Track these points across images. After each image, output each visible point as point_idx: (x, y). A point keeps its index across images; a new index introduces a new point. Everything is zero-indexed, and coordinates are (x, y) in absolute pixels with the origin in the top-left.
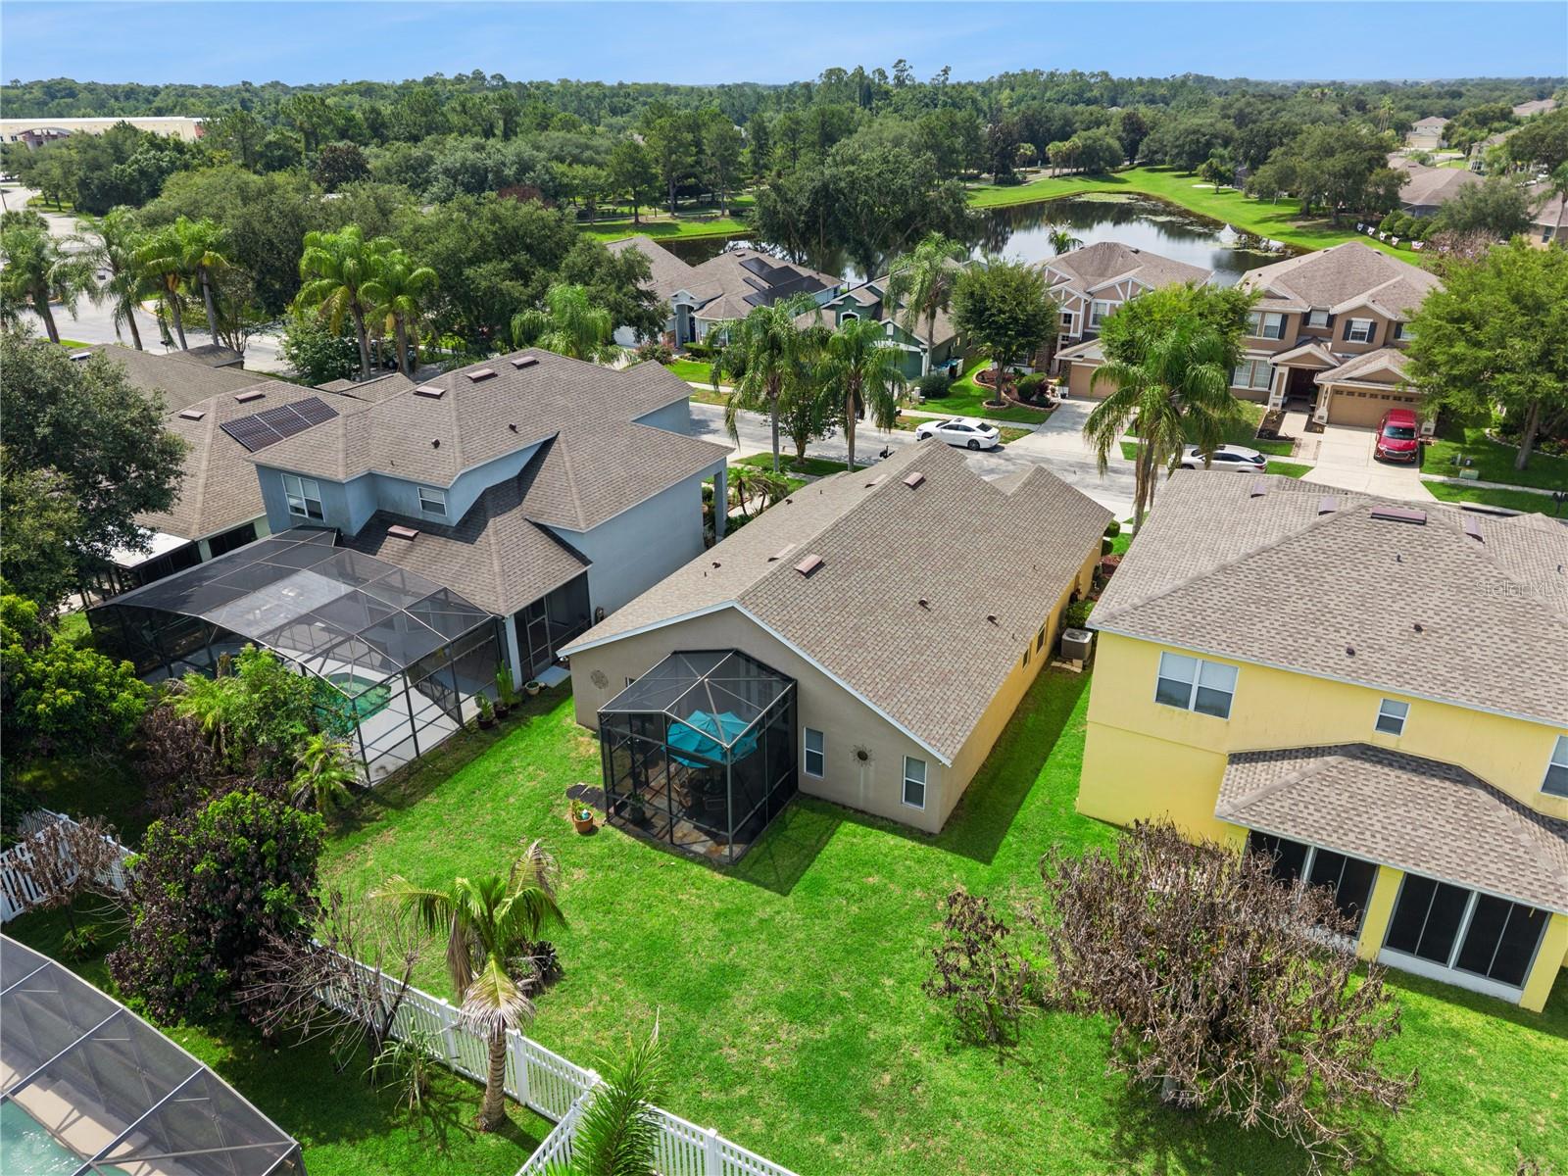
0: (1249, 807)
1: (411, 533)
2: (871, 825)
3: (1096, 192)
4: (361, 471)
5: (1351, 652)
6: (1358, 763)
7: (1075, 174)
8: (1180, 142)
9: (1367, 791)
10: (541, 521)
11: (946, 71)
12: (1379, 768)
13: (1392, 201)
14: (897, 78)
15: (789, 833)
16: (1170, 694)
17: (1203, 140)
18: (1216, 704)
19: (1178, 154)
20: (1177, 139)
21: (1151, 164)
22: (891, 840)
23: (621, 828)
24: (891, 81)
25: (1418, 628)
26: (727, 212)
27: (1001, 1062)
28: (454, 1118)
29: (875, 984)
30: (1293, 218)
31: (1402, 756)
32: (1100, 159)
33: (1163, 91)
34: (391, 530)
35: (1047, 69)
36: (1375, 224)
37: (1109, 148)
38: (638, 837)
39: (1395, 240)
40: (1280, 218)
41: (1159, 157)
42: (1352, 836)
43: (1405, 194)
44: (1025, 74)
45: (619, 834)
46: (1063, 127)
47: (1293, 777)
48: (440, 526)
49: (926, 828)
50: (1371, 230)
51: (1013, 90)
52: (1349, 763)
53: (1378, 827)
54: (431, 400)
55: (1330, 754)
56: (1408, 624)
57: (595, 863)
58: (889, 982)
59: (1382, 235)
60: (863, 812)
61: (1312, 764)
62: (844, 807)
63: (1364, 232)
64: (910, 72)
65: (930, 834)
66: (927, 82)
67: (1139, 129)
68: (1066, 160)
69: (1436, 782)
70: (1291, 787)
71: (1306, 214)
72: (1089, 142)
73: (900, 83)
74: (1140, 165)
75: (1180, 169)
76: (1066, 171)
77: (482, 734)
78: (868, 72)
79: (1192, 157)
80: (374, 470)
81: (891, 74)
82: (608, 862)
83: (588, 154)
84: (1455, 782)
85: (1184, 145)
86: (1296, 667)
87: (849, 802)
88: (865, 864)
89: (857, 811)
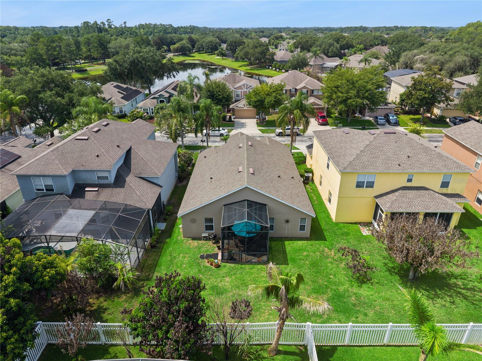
0: (390, 207)
1: (97, 189)
2: (292, 240)
3: (188, 60)
4: (71, 170)
5: (399, 165)
6: (405, 191)
7: (180, 55)
8: (208, 45)
9: (410, 197)
10: (142, 176)
11: (125, 23)
12: (410, 191)
13: (273, 60)
14: (108, 25)
15: (274, 249)
16: (359, 185)
17: (214, 44)
18: (370, 185)
19: (208, 49)
20: (207, 44)
21: (199, 51)
22: (300, 243)
23: (227, 262)
24: (107, 26)
25: (409, 157)
26: (74, 71)
27: (372, 285)
28: (261, 357)
29: (330, 278)
30: (248, 65)
31: (413, 187)
32: (186, 50)
33: (189, 30)
34: (86, 189)
35: (153, 23)
36: (271, 66)
37: (188, 47)
38: (234, 263)
39: (278, 70)
40: (244, 66)
41: (201, 49)
42: (413, 208)
43: (275, 57)
44: (146, 24)
45: (228, 264)
46: (171, 40)
47: (395, 198)
48: (106, 184)
49: (306, 237)
50: (270, 68)
51: (144, 29)
52: (404, 191)
53: (417, 204)
54: (84, 141)
55: (399, 190)
56: (406, 156)
57: (228, 274)
58: (332, 277)
59: (274, 69)
60: (287, 238)
61: (397, 194)
62: (281, 238)
63: (269, 68)
64: (112, 23)
65: (308, 238)
66: (118, 26)
67: (193, 41)
68: (176, 51)
69: (422, 191)
70: (396, 200)
71: (251, 64)
72: (182, 45)
73: (110, 27)
74: (196, 52)
75: (209, 52)
76: (176, 54)
77: (153, 250)
78: (99, 23)
79: (212, 49)
80: (75, 169)
81: (106, 23)
82: (233, 273)
83: (13, 52)
84: (425, 190)
85: (209, 46)
86: (391, 171)
87: (282, 236)
88: (300, 250)
89: (285, 238)
